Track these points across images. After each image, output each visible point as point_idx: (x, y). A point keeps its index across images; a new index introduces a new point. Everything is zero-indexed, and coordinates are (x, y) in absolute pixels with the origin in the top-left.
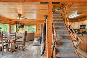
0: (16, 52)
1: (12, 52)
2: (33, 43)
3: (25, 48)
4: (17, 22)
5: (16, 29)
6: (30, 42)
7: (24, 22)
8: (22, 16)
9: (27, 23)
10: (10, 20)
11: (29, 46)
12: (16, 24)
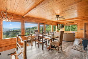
0: (52, 51)
1: (49, 50)
2: (72, 45)
3: (61, 50)
4: (58, 23)
5: (57, 29)
6: (69, 42)
7: (64, 22)
8: (60, 17)
9: (67, 23)
10: (52, 22)
11: (67, 47)
12: (57, 25)
